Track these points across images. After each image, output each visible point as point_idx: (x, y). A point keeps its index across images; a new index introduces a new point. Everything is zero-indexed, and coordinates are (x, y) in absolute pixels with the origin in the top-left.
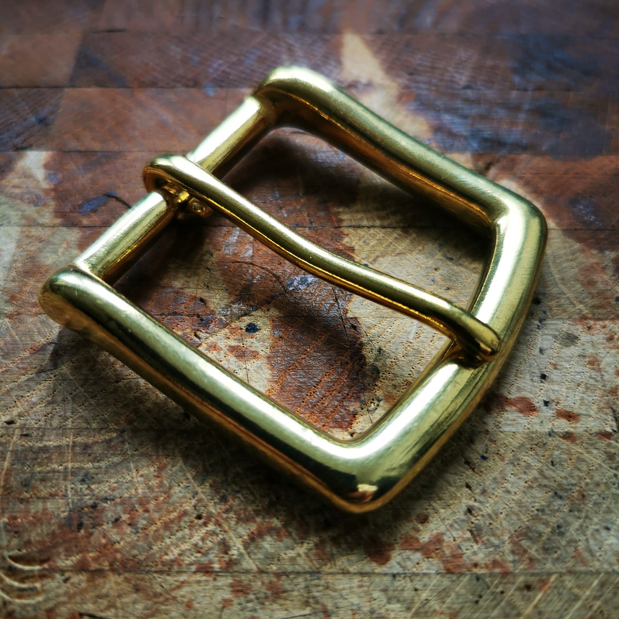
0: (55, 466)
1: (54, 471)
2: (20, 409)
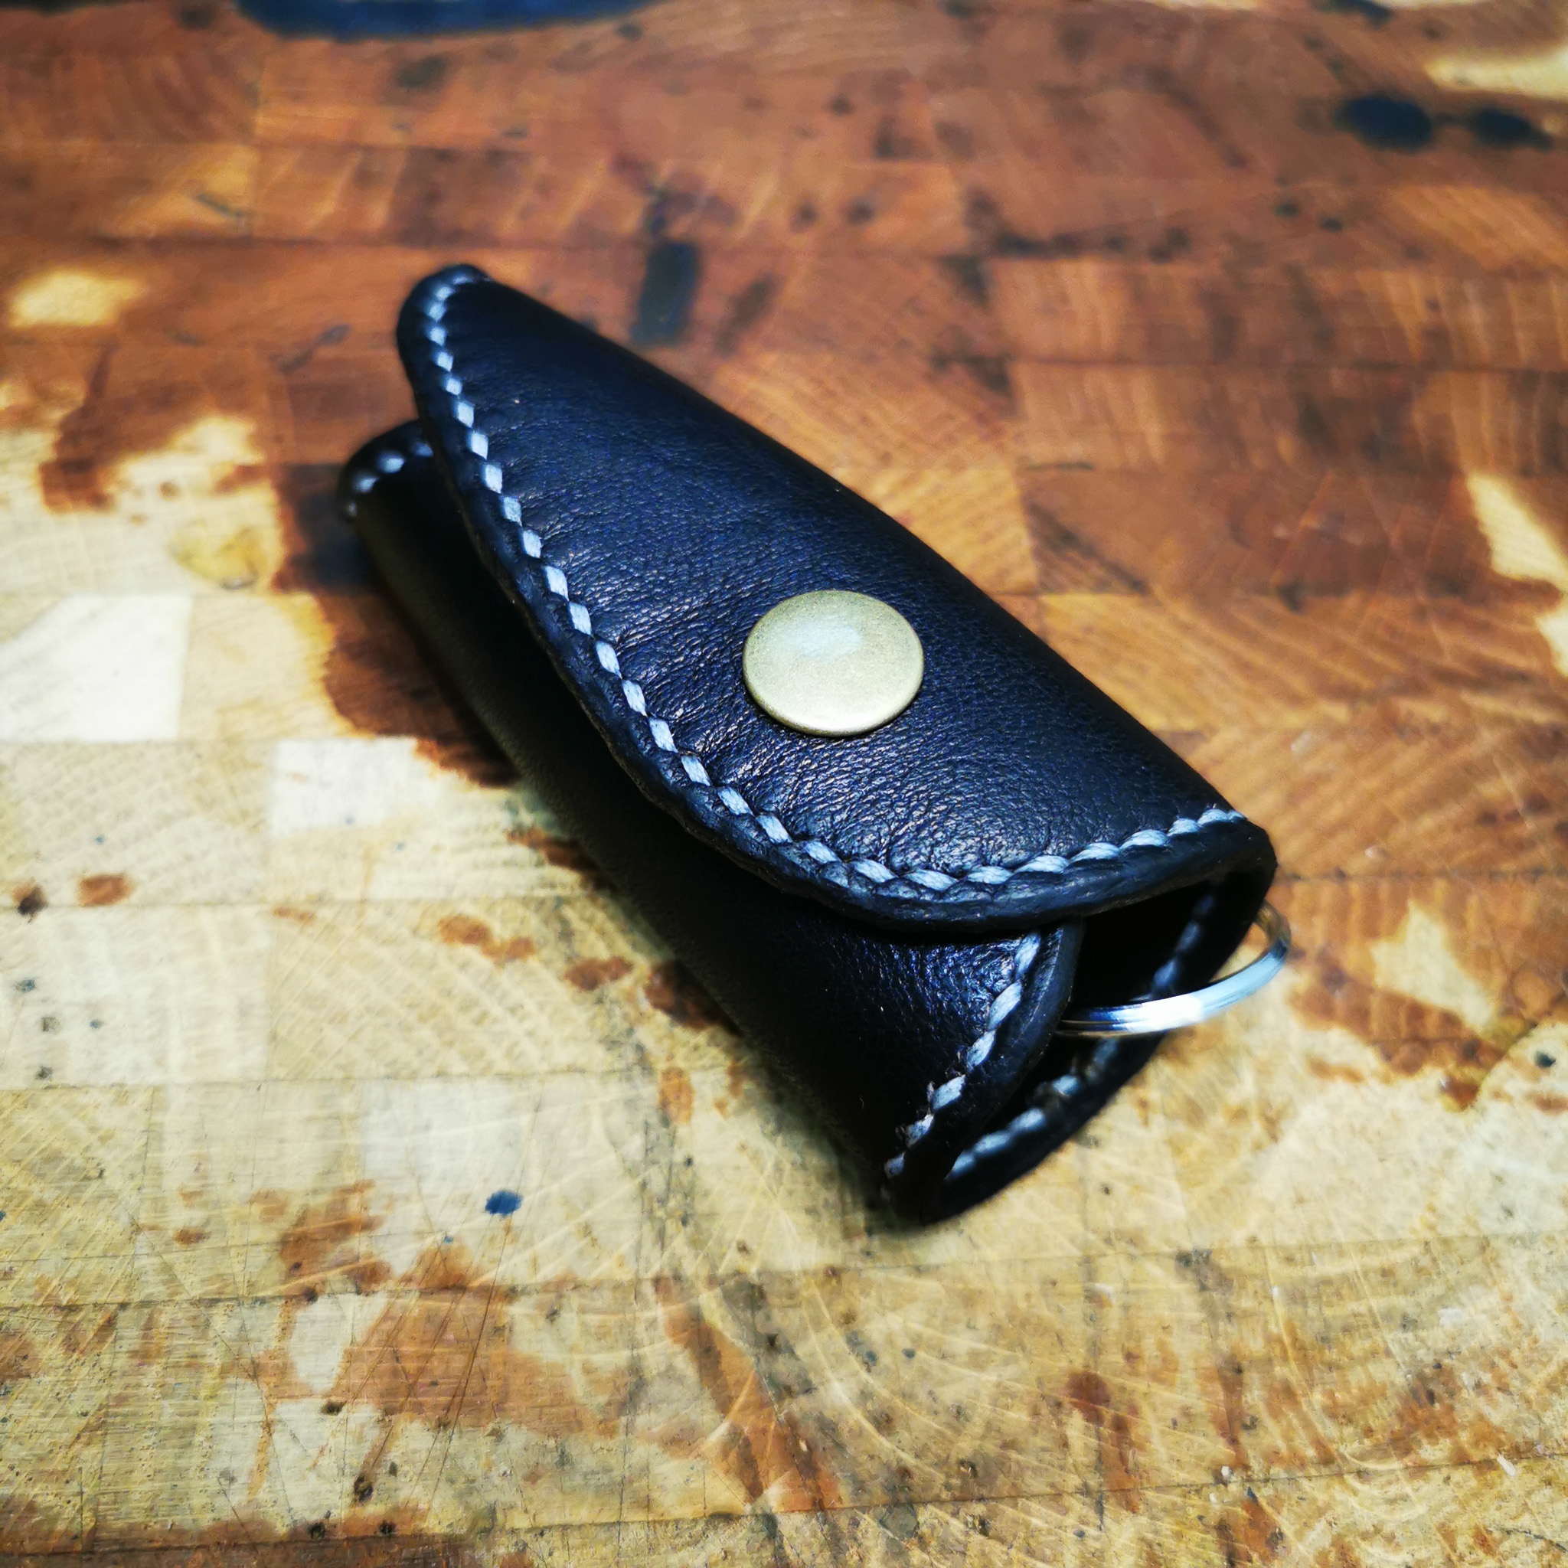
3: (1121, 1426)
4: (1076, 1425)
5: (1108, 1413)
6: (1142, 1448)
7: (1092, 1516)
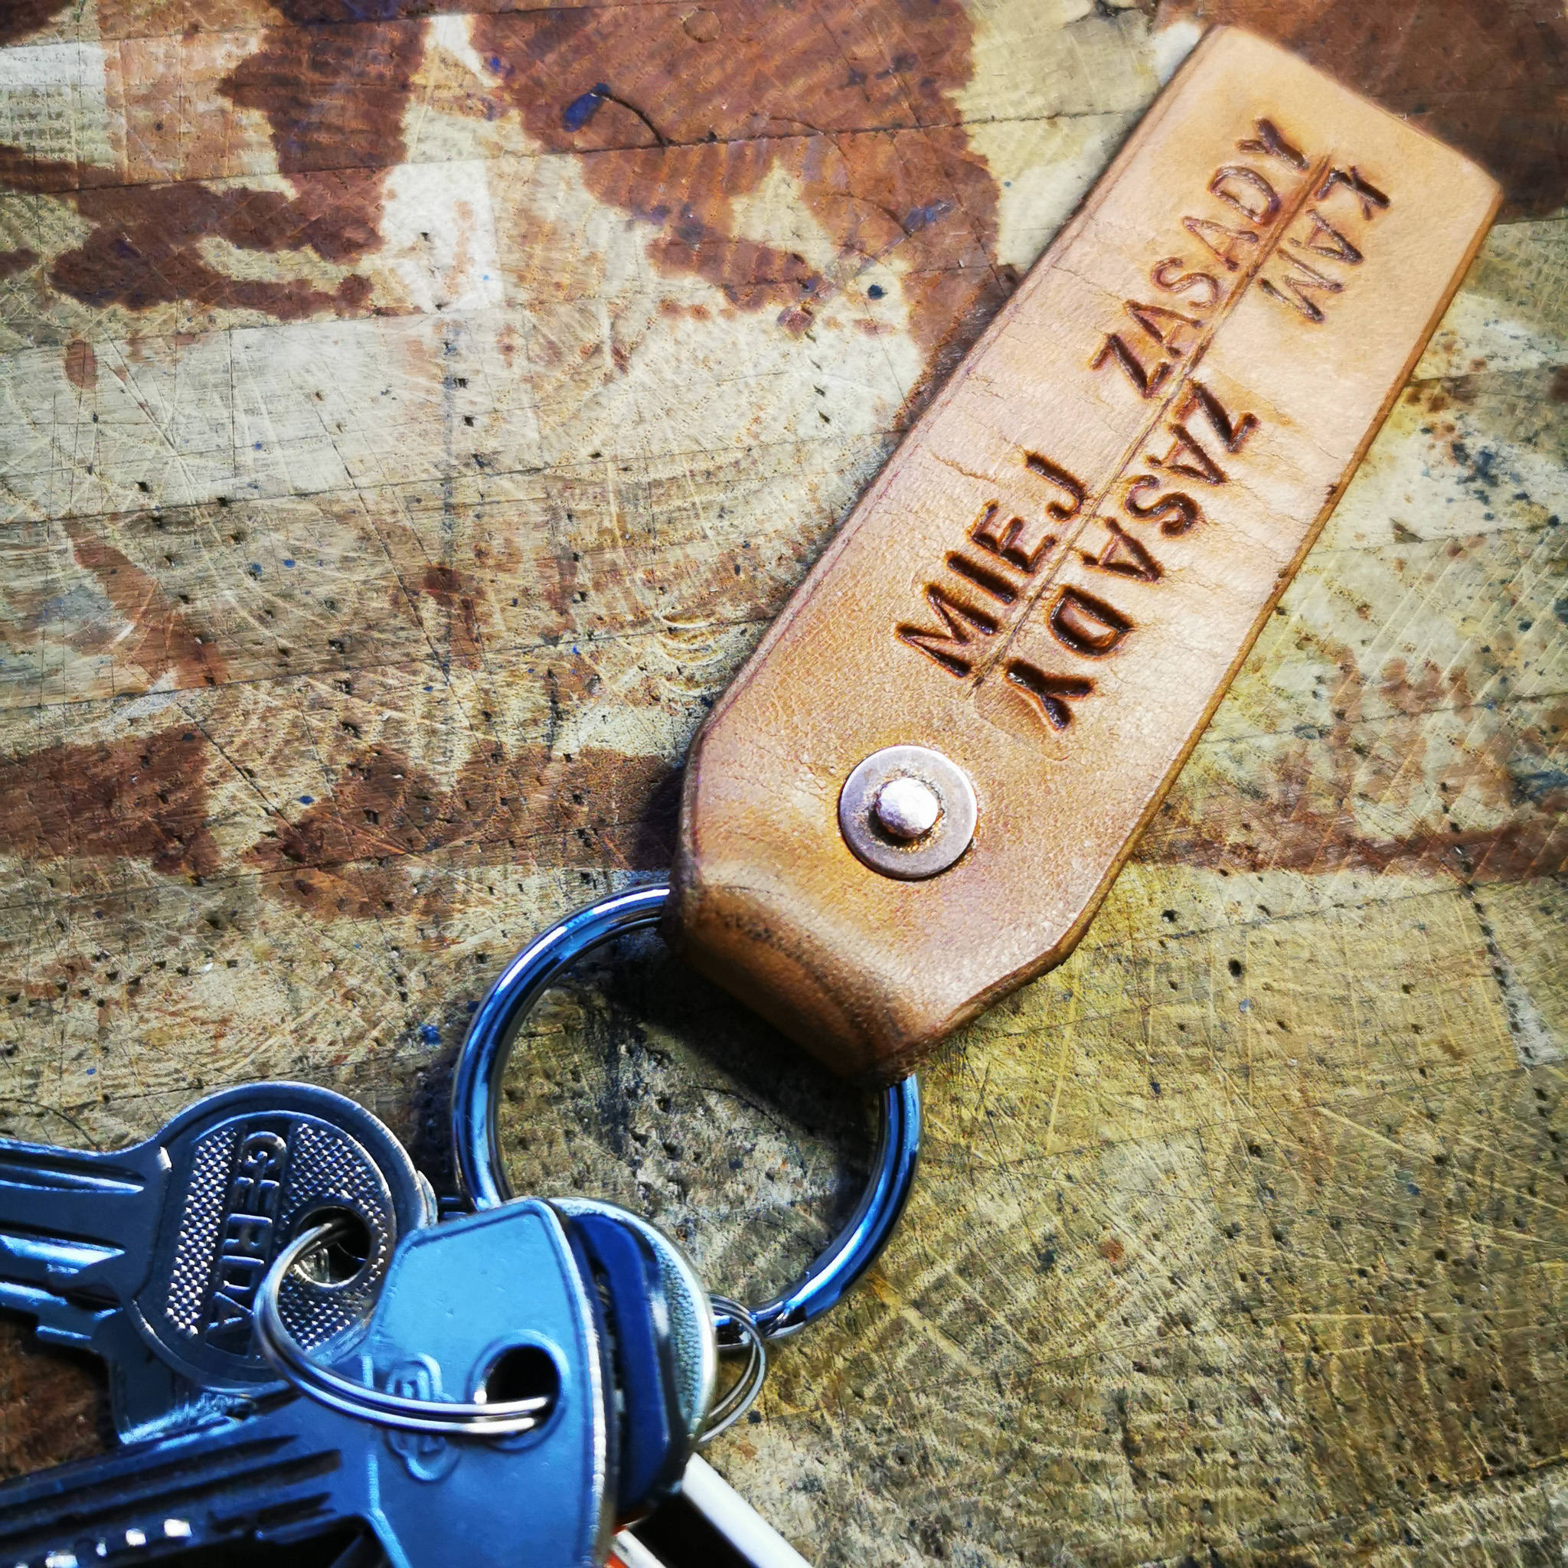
0: (679, 503)
1: (679, 509)
2: (601, 436)
3: (467, 605)
4: (429, 608)
5: (457, 598)
6: (485, 622)
7: (439, 675)
